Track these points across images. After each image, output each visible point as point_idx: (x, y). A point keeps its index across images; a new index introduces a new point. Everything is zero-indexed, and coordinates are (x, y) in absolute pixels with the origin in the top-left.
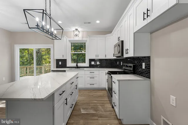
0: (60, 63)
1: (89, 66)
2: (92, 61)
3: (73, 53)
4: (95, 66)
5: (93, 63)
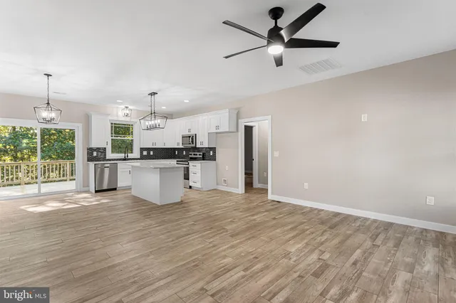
0: (95, 154)
1: (139, 157)
2: (144, 151)
3: (113, 138)
4: (148, 157)
5: (145, 153)
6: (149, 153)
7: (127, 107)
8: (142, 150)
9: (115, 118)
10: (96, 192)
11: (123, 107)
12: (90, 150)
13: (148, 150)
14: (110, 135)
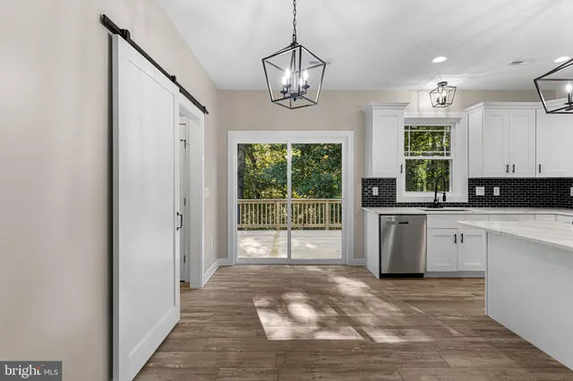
0: (375, 191)
1: (467, 201)
2: (479, 185)
3: (409, 158)
4: (488, 202)
5: (480, 191)
6: (489, 191)
7: (442, 84)
8: (473, 183)
9: (414, 114)
10: (383, 276)
11: (433, 85)
12: (367, 183)
13: (489, 183)
14: (403, 151)
